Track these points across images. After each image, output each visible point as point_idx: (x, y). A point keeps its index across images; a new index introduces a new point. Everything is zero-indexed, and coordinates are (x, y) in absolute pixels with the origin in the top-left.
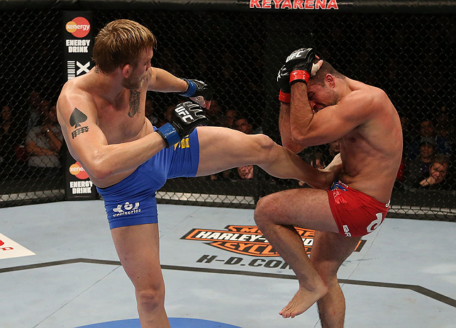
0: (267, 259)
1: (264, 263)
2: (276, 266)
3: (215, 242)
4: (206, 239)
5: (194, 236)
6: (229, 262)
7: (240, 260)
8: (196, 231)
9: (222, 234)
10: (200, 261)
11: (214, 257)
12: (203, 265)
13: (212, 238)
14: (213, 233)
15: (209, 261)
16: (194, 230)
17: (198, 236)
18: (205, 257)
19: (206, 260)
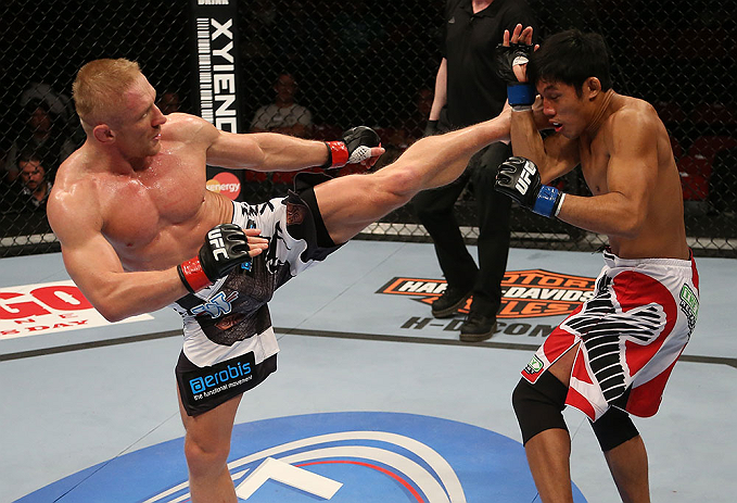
0: (508, 323)
1: (504, 328)
2: (522, 332)
3: (428, 297)
4: (414, 293)
5: (397, 289)
6: (450, 327)
8: (401, 281)
9: (439, 284)
10: (407, 325)
11: (426, 321)
12: (412, 332)
13: (424, 291)
14: (425, 283)
15: (420, 326)
16: (396, 279)
17: (403, 289)
18: (414, 320)
19: (415, 325)
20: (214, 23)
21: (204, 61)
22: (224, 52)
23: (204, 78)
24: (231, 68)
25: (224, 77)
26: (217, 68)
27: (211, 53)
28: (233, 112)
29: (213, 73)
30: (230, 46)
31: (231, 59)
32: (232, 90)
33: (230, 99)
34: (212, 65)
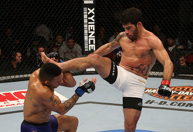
0: (179, 102)
1: (177, 104)
2: (183, 105)
3: (154, 94)
4: (149, 93)
6: (160, 104)
7: (166, 102)
10: (147, 103)
11: (153, 101)
12: (148, 105)
13: (153, 92)
14: (153, 90)
15: (151, 103)
17: (146, 91)
18: (149, 101)
19: (149, 103)
20: (89, 9)
21: (86, 21)
22: (91, 18)
23: (86, 26)
24: (94, 23)
25: (92, 26)
26: (89, 23)
27: (88, 18)
28: (94, 37)
29: (88, 24)
30: (93, 16)
31: (94, 20)
32: (94, 30)
33: (93, 33)
34: (88, 22)
